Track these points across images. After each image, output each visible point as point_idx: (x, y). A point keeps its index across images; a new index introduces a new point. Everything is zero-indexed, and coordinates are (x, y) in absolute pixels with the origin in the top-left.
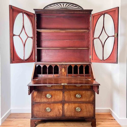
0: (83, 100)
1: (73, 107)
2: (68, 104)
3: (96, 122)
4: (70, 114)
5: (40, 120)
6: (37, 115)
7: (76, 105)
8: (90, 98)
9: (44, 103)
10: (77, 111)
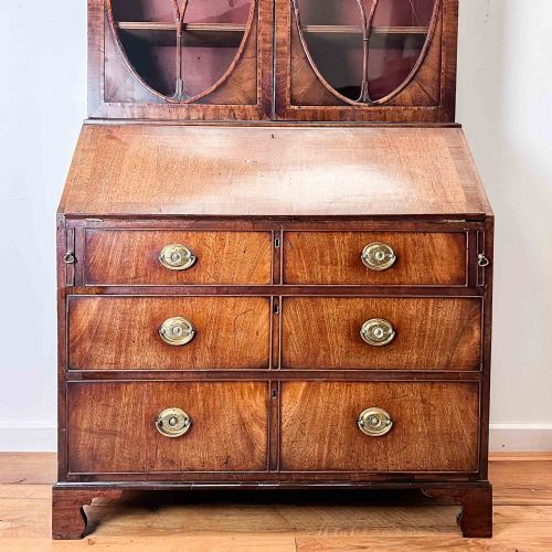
0: (411, 357)
1: (343, 404)
2: (304, 384)
3: (495, 509)
4: (320, 454)
5: (116, 494)
6: (94, 458)
7: (363, 391)
8: (455, 344)
9: (144, 376)
10: (366, 431)
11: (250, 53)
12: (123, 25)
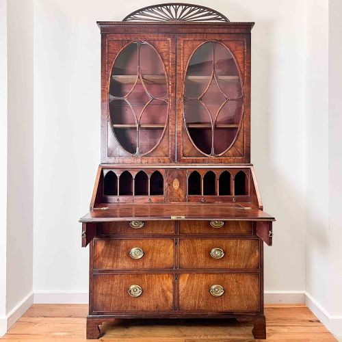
0: (231, 264)
1: (204, 283)
2: (188, 275)
3: (267, 328)
4: (195, 304)
5: (112, 320)
6: (103, 306)
7: (212, 277)
8: (249, 258)
9: (124, 271)
10: (213, 294)
11: (166, 137)
12: (115, 126)
